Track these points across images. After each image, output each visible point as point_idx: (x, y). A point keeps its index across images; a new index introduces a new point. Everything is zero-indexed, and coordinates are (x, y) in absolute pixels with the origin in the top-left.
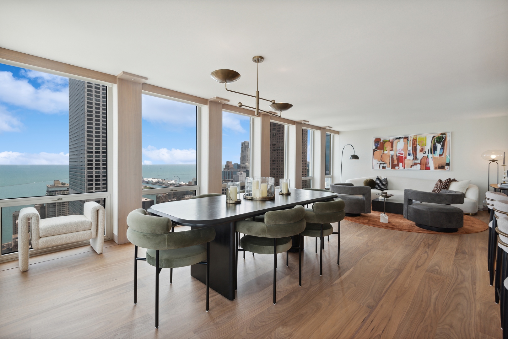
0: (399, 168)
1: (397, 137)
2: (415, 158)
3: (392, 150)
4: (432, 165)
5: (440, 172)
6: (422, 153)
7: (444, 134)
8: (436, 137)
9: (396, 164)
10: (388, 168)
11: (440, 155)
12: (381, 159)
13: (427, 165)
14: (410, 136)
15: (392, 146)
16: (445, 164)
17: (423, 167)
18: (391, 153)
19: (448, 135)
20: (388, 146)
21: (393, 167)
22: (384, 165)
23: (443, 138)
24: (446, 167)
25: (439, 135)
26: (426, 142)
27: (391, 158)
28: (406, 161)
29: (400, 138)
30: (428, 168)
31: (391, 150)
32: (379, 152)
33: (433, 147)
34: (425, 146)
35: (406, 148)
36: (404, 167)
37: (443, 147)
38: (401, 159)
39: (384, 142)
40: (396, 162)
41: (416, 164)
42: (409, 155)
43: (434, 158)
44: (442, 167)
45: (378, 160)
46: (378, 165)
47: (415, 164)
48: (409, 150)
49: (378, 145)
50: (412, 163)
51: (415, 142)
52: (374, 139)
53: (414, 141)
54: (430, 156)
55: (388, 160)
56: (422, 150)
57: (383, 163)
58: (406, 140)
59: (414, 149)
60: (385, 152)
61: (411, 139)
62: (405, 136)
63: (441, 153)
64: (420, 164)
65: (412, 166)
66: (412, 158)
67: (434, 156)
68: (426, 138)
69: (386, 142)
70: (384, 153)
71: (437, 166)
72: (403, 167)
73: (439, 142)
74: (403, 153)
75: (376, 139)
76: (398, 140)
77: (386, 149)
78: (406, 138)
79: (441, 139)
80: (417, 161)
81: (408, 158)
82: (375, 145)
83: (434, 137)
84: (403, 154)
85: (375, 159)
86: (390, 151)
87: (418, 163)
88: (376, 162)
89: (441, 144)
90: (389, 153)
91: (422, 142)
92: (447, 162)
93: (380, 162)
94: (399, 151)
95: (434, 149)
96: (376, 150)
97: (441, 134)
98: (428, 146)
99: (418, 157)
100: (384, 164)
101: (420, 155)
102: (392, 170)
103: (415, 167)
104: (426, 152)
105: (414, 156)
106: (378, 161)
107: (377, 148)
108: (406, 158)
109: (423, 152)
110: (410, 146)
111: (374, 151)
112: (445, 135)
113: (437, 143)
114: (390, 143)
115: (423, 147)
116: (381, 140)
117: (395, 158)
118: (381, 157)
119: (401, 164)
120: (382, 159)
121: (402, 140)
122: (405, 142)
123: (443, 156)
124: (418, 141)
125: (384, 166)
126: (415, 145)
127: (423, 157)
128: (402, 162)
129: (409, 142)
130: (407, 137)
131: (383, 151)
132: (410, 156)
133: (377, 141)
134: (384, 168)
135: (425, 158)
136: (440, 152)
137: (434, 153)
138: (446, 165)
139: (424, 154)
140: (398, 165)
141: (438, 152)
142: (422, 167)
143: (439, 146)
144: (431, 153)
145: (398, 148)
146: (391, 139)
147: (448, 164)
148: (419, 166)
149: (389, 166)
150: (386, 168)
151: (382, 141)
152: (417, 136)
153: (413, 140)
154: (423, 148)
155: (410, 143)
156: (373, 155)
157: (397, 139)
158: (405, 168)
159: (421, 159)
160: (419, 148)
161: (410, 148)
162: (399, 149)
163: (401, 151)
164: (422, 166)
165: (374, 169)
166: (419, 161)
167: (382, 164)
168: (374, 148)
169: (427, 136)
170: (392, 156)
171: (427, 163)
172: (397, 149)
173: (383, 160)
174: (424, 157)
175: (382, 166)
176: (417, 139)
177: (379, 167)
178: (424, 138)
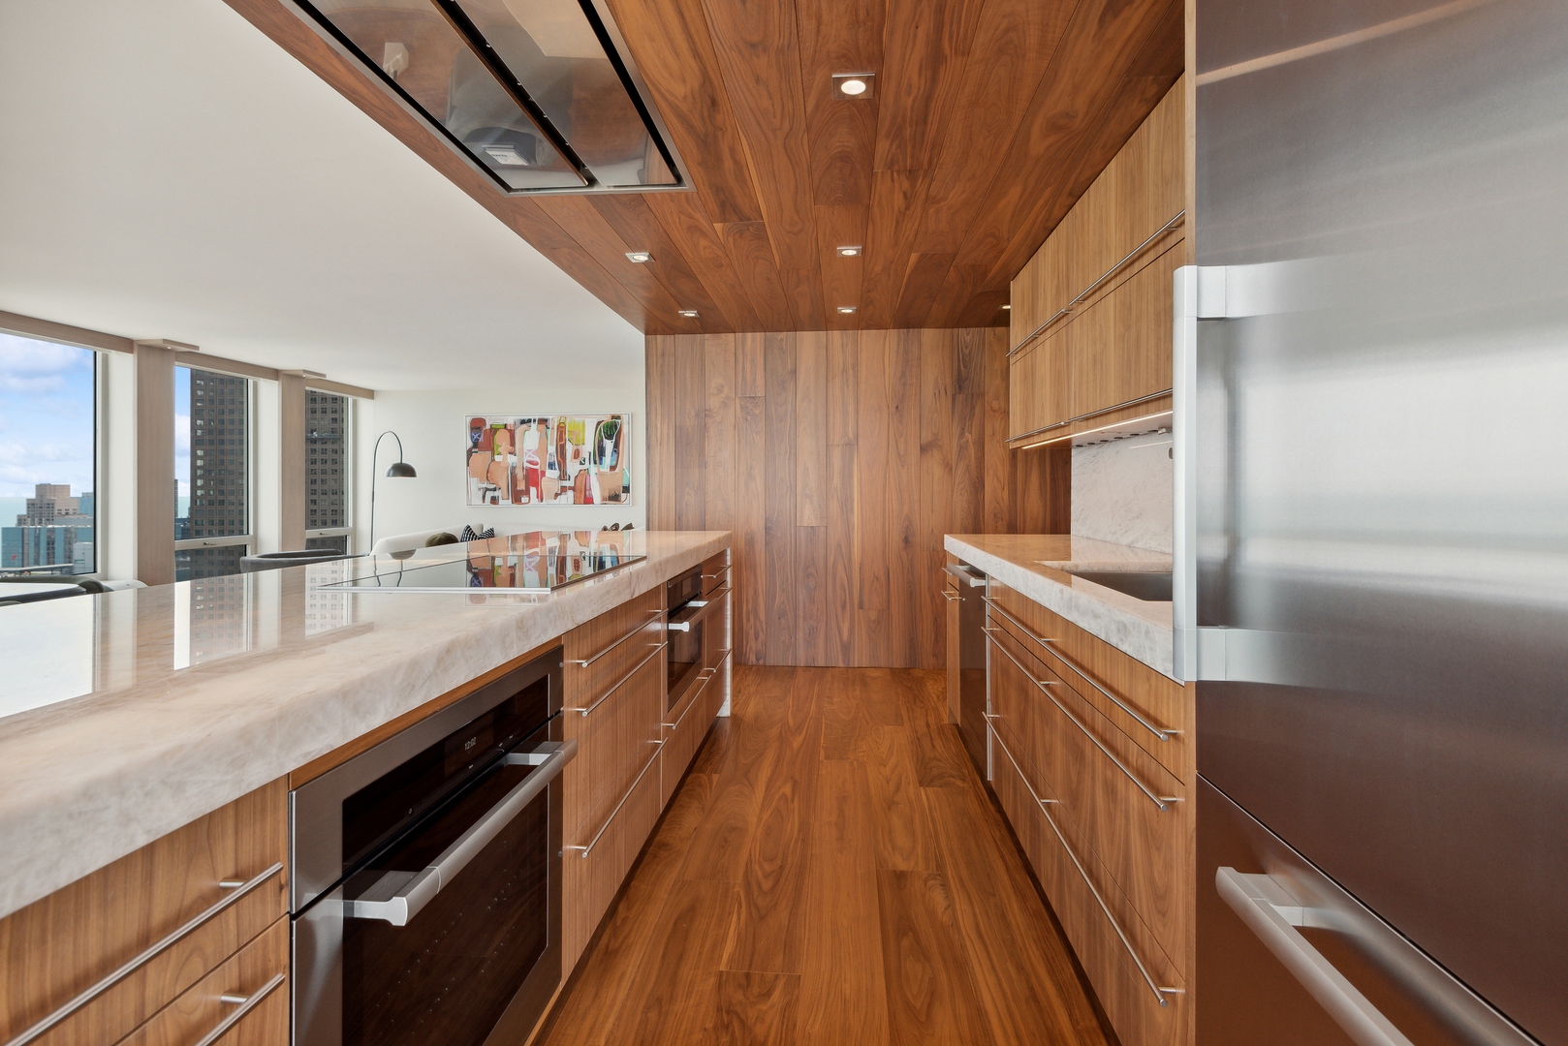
1: (523, 418)
2: (563, 476)
4: (596, 493)
5: (612, 507)
6: (577, 461)
7: (618, 417)
8: (602, 424)
9: (522, 491)
10: (505, 502)
11: (613, 468)
12: (487, 478)
13: (587, 493)
15: (513, 443)
16: (621, 489)
17: (580, 498)
18: (512, 460)
19: (625, 419)
20: (502, 439)
21: (516, 497)
22: (496, 494)
23: (616, 426)
24: (623, 496)
25: (607, 419)
26: (583, 435)
27: (511, 474)
28: (544, 482)
29: (529, 421)
30: (589, 501)
31: (509, 453)
32: (481, 458)
34: (584, 444)
35: (542, 449)
37: (616, 446)
38: (533, 477)
39: (494, 430)
40: (521, 486)
42: (551, 466)
43: (600, 475)
44: (614, 498)
46: (481, 493)
47: (564, 489)
49: (479, 436)
50: (557, 489)
51: (561, 432)
52: (469, 419)
53: (561, 429)
54: (593, 469)
55: (503, 481)
56: (577, 454)
57: (493, 486)
59: (561, 451)
60: (498, 458)
61: (554, 424)
62: (541, 417)
63: (614, 463)
64: (573, 489)
65: (557, 495)
66: (554, 474)
68: (583, 424)
69: (498, 429)
70: (493, 460)
71: (607, 495)
73: (610, 437)
74: (538, 460)
75: (473, 420)
76: (525, 426)
77: (500, 450)
78: (543, 421)
81: (550, 473)
82: (472, 437)
83: (599, 423)
84: (537, 464)
85: (473, 476)
86: (508, 456)
87: (570, 488)
88: (476, 484)
90: (505, 459)
91: (576, 435)
92: (625, 484)
93: (485, 485)
95: (601, 452)
96: (476, 450)
97: (613, 417)
98: (588, 447)
100: (495, 490)
101: (573, 468)
102: (515, 505)
103: (562, 498)
104: (584, 460)
106: (481, 481)
107: (476, 444)
108: (543, 473)
109: (579, 459)
111: (470, 453)
114: (508, 434)
115: (579, 447)
116: (485, 424)
117: (520, 474)
118: (487, 472)
119: (533, 490)
120: (489, 475)
121: (534, 426)
122: (541, 431)
125: (495, 497)
127: (580, 471)
128: (536, 484)
129: (549, 431)
130: (546, 420)
131: (493, 455)
133: (477, 425)
134: (494, 500)
135: (582, 475)
136: (612, 461)
138: (624, 492)
139: (581, 464)
140: (527, 492)
141: (608, 459)
142: (577, 498)
143: (609, 445)
144: (595, 463)
146: (510, 421)
147: (626, 489)
148: (570, 493)
149: (506, 497)
150: (501, 501)
151: (488, 427)
153: (558, 426)
154: (578, 450)
155: (553, 434)
156: (468, 465)
157: (523, 422)
159: (576, 477)
160: (570, 449)
161: (552, 449)
162: (529, 451)
164: (578, 495)
165: (470, 503)
167: (491, 490)
168: (470, 444)
169: (587, 420)
170: (514, 468)
171: (588, 488)
173: (492, 480)
174: (582, 472)
175: (489, 495)
177: (484, 497)
178: (581, 424)
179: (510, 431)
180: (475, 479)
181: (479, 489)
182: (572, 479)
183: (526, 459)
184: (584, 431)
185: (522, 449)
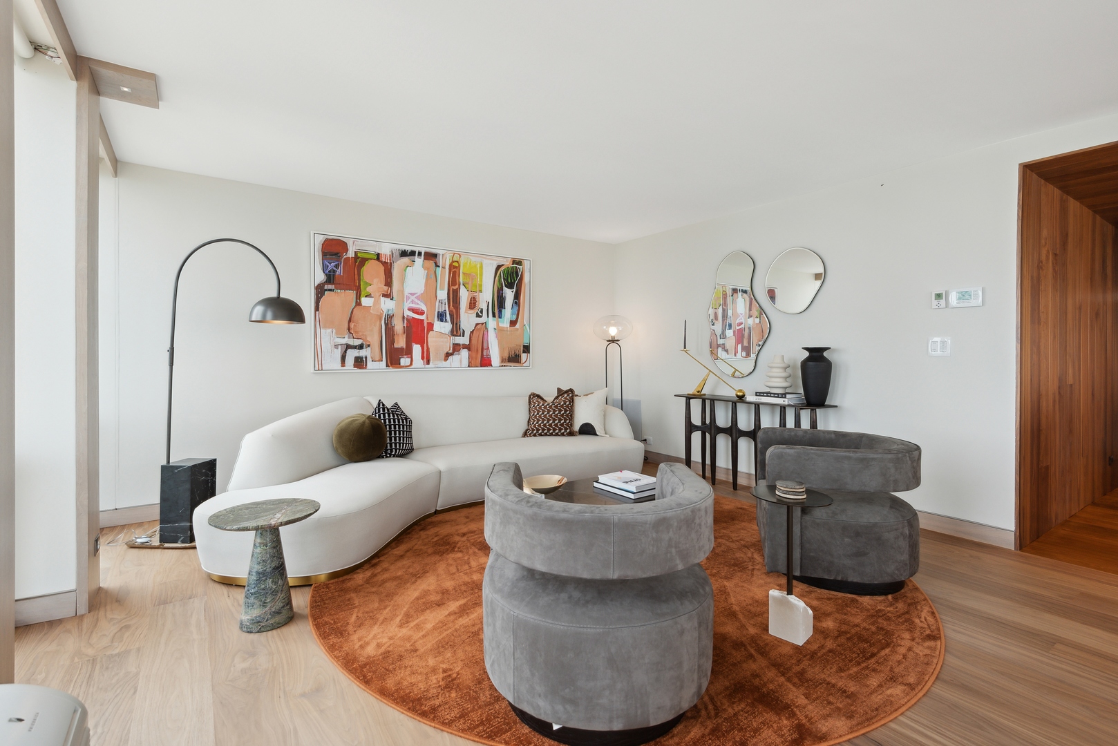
0: (411, 364)
1: (404, 248)
2: (456, 331)
3: (388, 295)
4: (495, 354)
5: (512, 371)
6: (473, 313)
7: (519, 263)
8: (502, 268)
9: (402, 349)
10: (376, 365)
11: (513, 323)
12: (349, 329)
13: (485, 354)
14: (441, 252)
15: (388, 282)
16: (522, 348)
17: (476, 359)
18: (387, 305)
19: (526, 264)
20: (372, 275)
21: (393, 358)
22: (363, 353)
23: (517, 276)
24: (524, 356)
25: (508, 263)
26: (481, 280)
27: (386, 325)
28: (432, 339)
29: (413, 253)
30: (486, 362)
31: (384, 296)
32: (339, 300)
33: (498, 296)
34: (481, 291)
35: (429, 295)
36: (426, 358)
37: (517, 296)
38: (417, 331)
39: (360, 260)
40: (401, 343)
41: (458, 347)
42: (441, 317)
43: (499, 330)
44: (514, 359)
45: (337, 333)
46: (338, 353)
47: (456, 348)
48: (440, 302)
49: (337, 266)
50: (448, 348)
51: (455, 273)
52: (320, 240)
53: (454, 270)
54: (492, 323)
55: (374, 335)
56: (473, 304)
57: (357, 342)
58: (431, 263)
59: (454, 298)
60: (365, 301)
61: (445, 261)
62: (428, 250)
63: (514, 318)
64: (468, 347)
65: (448, 355)
66: (446, 327)
67: (501, 325)
68: (481, 267)
69: (367, 259)
70: (358, 304)
71: (506, 355)
72: (423, 358)
73: (510, 286)
74: (424, 308)
75: (327, 240)
76: (406, 260)
77: (369, 289)
78: (431, 256)
79: (511, 277)
80: (462, 337)
81: (439, 326)
82: (324, 268)
83: (499, 267)
84: (422, 313)
85: (325, 327)
86: (383, 299)
87: (465, 346)
88: (330, 339)
89: (514, 290)
90: (376, 304)
91: (473, 279)
92: (526, 342)
93: (346, 340)
94: (413, 302)
95: (500, 303)
96: (329, 287)
97: (514, 262)
98: (486, 296)
99: (462, 326)
100: (361, 347)
101: (468, 320)
102: (391, 369)
103: (455, 358)
104: (482, 312)
105: (452, 322)
106: (340, 334)
107: (330, 278)
108: (431, 326)
109: (476, 310)
110: (442, 289)
111: (320, 291)
112: (521, 267)
113: (506, 286)
114: (382, 268)
115: (476, 295)
116: (347, 250)
117: (399, 326)
118: (350, 321)
119: (417, 349)
120: (352, 325)
121: (419, 261)
122: (427, 269)
123: (518, 326)
124: (464, 274)
125: (361, 358)
126: (457, 286)
127: (477, 324)
128: (422, 341)
129: (439, 270)
130: (435, 255)
131: (358, 297)
132: (442, 321)
133: (333, 250)
134: (360, 363)
135: (479, 330)
136: (512, 314)
137: (500, 317)
138: (524, 352)
139: (478, 316)
140: (408, 352)
141: (508, 312)
142: (472, 358)
143: (509, 294)
144: (494, 315)
145: (408, 289)
146: (385, 250)
147: (526, 349)
148: (464, 353)
149: (377, 357)
150: (370, 364)
151: (351, 254)
152: (460, 256)
153: (451, 265)
154: (474, 298)
155: (443, 276)
156: (317, 308)
157: (404, 254)
158: (428, 363)
159: (472, 332)
160: (464, 296)
161: (442, 294)
162: (413, 294)
163: (416, 301)
164: (474, 355)
165: (319, 367)
166: (464, 340)
167: (355, 347)
168: (321, 277)
169: (486, 262)
170: (389, 318)
171: (485, 346)
172: (406, 293)
173: (356, 332)
174: (479, 327)
175: (352, 354)
176: (459, 266)
177: (343, 358)
178: (478, 266)
179: (385, 264)
180: (329, 331)
181: (336, 346)
182: (467, 334)
183: (408, 305)
184: (481, 275)
185: (402, 291)
